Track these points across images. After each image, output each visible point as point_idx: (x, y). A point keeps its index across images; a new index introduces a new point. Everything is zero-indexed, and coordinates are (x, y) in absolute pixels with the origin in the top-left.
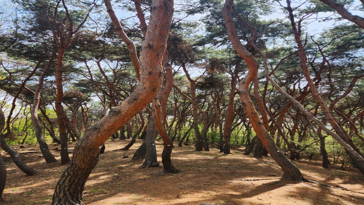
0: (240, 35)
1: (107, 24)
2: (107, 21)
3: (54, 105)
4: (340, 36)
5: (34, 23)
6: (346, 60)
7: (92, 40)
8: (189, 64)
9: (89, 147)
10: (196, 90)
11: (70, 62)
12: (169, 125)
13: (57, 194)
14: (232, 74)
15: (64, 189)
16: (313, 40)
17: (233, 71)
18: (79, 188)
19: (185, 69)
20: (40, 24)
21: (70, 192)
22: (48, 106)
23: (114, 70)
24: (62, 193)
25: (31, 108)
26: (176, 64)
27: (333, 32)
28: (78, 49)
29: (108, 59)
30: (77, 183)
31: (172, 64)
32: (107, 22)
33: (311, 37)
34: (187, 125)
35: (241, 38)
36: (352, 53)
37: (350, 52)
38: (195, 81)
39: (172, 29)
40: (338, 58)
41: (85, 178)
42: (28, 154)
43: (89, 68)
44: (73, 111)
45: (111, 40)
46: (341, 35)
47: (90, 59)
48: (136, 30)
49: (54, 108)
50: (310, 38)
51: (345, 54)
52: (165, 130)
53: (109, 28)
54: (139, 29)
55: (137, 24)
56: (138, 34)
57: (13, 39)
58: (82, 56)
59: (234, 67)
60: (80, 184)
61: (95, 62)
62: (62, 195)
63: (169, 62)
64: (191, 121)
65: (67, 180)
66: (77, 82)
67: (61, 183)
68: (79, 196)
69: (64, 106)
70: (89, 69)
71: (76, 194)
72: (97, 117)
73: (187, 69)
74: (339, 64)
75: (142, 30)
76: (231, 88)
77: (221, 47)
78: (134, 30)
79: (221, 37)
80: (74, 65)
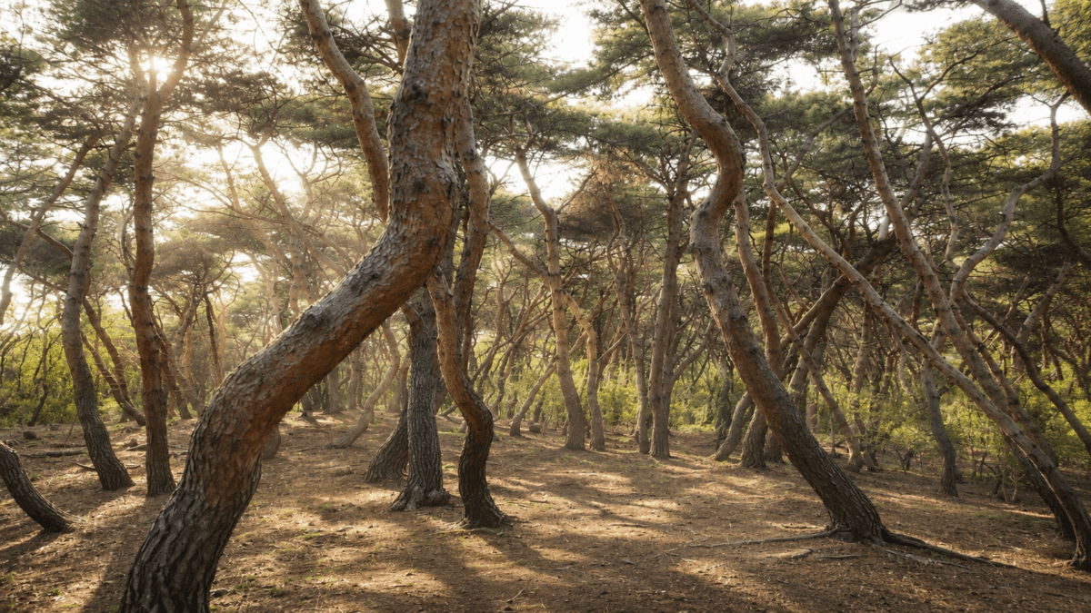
0: (689, 56)
1: (287, 18)
2: (288, 10)
3: (126, 295)
4: (968, 56)
5: (72, 15)
6: (987, 135)
7: (240, 72)
8: (538, 155)
9: (231, 435)
10: (562, 240)
11: (175, 147)
12: (480, 361)
13: (133, 597)
14: (670, 186)
15: (155, 578)
16: (896, 70)
17: (672, 175)
18: (200, 577)
19: (525, 171)
20: (89, 19)
21: (171, 589)
22: (109, 296)
23: (304, 176)
24: (148, 590)
25: (58, 303)
26: (497, 155)
27: (949, 44)
28: (200, 105)
29: (287, 138)
30: (195, 557)
31: (484, 154)
32: (286, 14)
33: (891, 58)
34: (535, 362)
35: (691, 64)
36: (1003, 111)
37: (998, 109)
38: (558, 212)
39: (486, 34)
40: (967, 126)
41: (219, 541)
42: (48, 459)
43: (229, 167)
44: (181, 315)
45: (298, 73)
46: (969, 51)
47: (232, 139)
48: (375, 40)
49: (124, 306)
50: (887, 61)
51: (984, 115)
52: (468, 379)
53: (292, 31)
54: (385, 36)
55: (377, 19)
56: (381, 53)
57: (9, 70)
58: (210, 127)
59: (674, 162)
60: (203, 560)
61: (246, 147)
62: (148, 597)
63: (477, 146)
64: (548, 347)
65: (166, 548)
66: (193, 216)
67: (144, 558)
68: (200, 601)
69: (154, 298)
70: (228, 171)
71: (190, 598)
72: (253, 336)
73: (532, 171)
74: (969, 148)
75: (394, 40)
76: (667, 234)
77: (633, 93)
78: (368, 40)
79: (635, 62)
80: (187, 157)
